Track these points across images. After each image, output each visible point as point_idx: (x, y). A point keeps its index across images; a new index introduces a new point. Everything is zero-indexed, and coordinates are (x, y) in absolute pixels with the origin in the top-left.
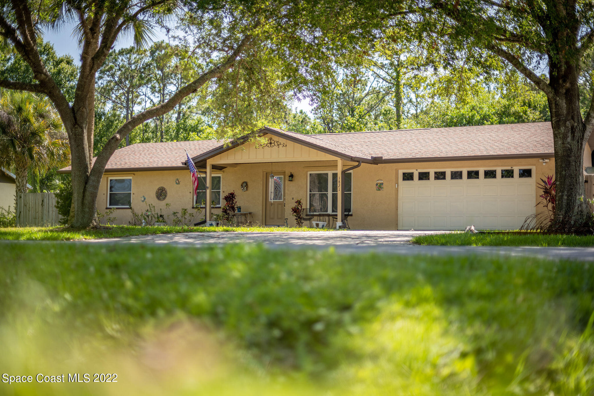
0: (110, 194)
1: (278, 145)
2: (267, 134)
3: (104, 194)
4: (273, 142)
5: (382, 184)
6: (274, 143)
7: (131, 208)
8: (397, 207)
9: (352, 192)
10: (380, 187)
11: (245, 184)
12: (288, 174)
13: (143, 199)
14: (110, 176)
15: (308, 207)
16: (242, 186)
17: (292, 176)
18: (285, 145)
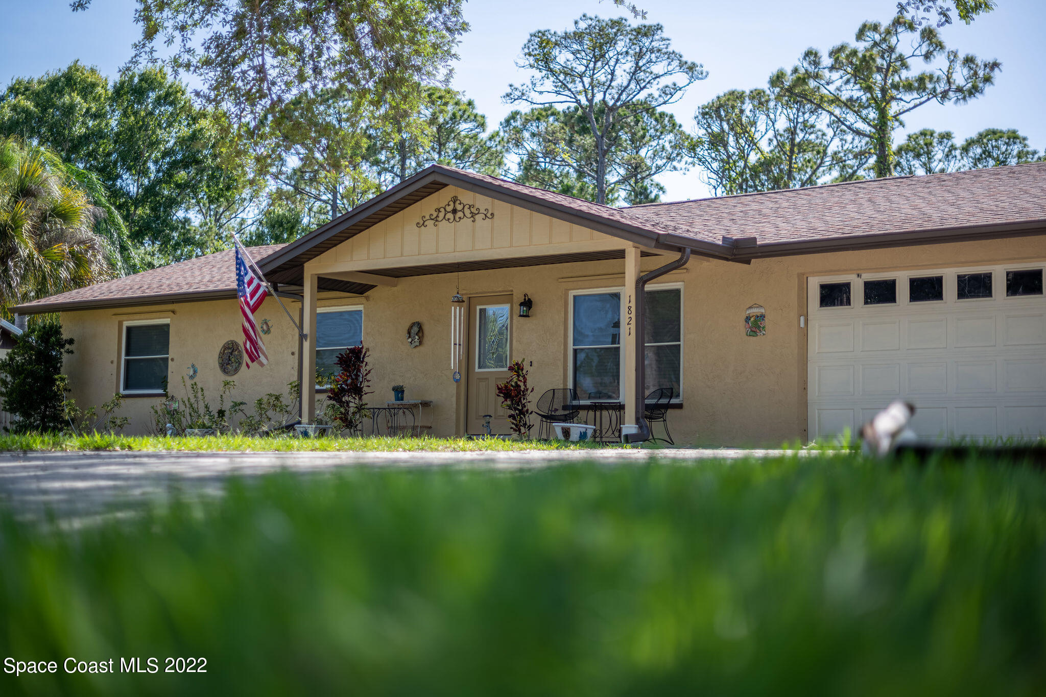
0: (128, 362)
1: (473, 215)
2: (446, 185)
3: (112, 362)
4: (459, 207)
5: (762, 317)
6: (463, 210)
7: (166, 395)
8: (805, 382)
9: (681, 343)
10: (755, 325)
11: (416, 329)
12: (518, 298)
13: (191, 373)
14: (124, 317)
15: (570, 385)
16: (409, 333)
17: (527, 303)
18: (489, 215)
